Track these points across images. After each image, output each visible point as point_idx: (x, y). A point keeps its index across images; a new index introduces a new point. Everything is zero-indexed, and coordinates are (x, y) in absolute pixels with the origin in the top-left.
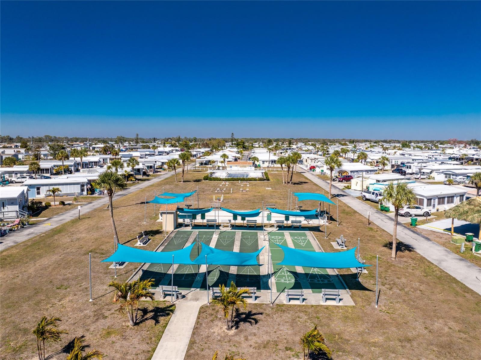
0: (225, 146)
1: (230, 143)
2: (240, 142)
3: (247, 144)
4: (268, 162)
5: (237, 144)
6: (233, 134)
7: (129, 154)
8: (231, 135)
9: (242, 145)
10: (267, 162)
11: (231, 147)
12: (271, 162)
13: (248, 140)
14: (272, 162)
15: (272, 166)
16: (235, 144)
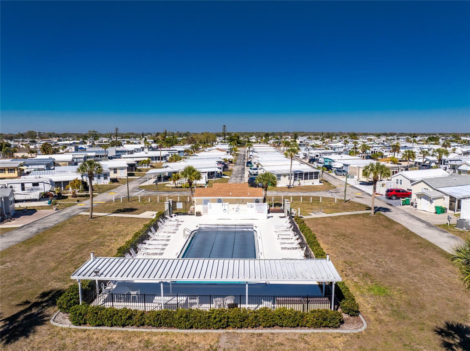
0: (215, 141)
1: (221, 138)
2: (233, 136)
3: (242, 138)
4: (287, 177)
5: (230, 139)
6: (224, 126)
7: (50, 158)
8: (222, 128)
9: (237, 140)
10: (285, 176)
11: (222, 142)
12: (293, 177)
13: (243, 135)
14: (296, 175)
15: (296, 183)
16: (227, 139)
